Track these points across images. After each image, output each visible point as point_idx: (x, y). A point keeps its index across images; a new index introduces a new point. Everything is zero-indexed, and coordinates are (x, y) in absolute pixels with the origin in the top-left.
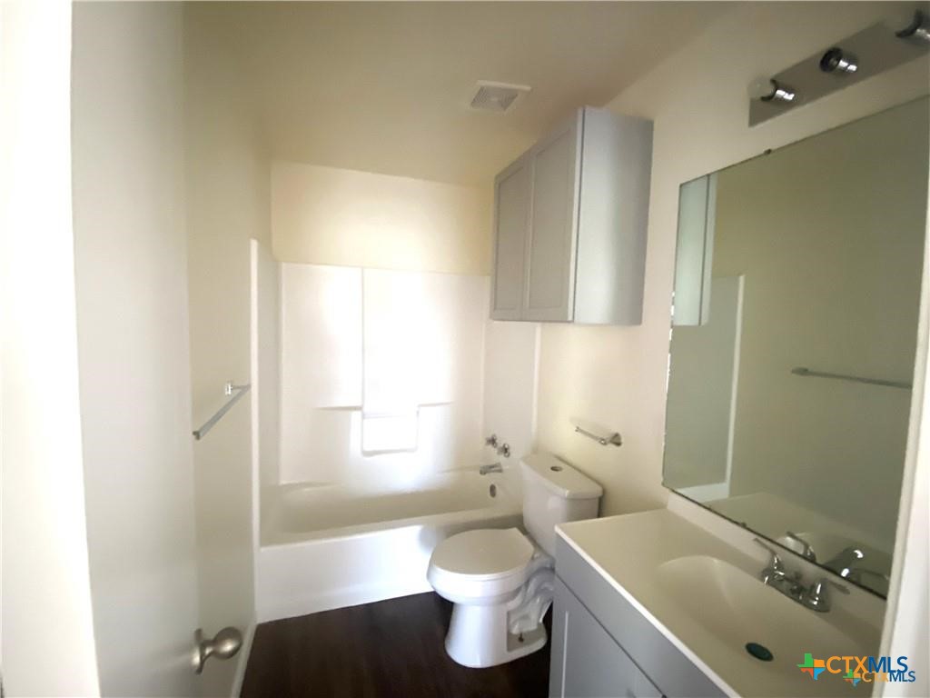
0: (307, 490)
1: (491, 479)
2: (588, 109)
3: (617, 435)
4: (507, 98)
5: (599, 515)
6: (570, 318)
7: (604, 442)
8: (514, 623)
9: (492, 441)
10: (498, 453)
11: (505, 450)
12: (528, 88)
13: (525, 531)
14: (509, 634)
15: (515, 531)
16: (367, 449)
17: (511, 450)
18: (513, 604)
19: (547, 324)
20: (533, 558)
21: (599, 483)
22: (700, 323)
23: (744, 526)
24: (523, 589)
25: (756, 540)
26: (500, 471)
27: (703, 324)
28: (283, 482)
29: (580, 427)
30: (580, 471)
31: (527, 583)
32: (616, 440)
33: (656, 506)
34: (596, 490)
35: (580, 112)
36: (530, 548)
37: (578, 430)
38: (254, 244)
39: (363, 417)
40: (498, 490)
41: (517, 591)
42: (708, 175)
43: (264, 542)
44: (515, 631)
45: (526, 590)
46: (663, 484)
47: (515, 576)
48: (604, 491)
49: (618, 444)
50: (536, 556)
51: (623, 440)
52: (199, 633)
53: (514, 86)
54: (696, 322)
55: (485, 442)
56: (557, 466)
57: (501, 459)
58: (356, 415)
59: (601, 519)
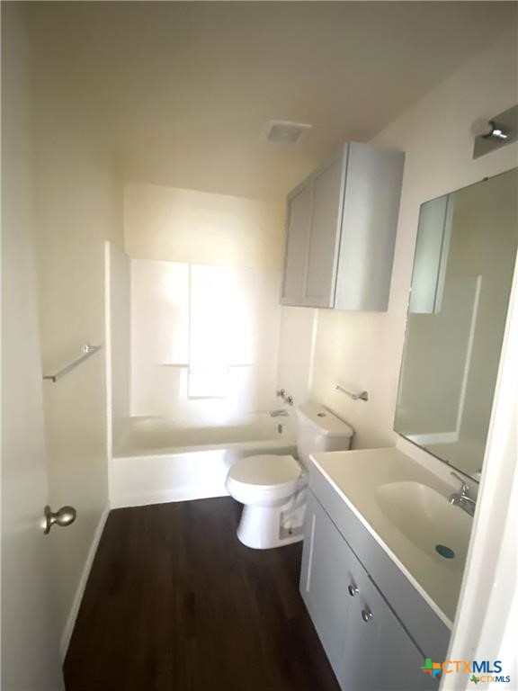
0: (148, 421)
1: (279, 420)
2: (353, 144)
3: (365, 393)
4: (295, 134)
5: (350, 448)
6: (331, 306)
7: (354, 397)
8: (287, 521)
9: (281, 394)
10: (285, 402)
11: (290, 400)
12: (310, 126)
13: (297, 458)
14: (282, 529)
15: (290, 458)
16: (191, 394)
17: (294, 401)
18: (285, 508)
19: (323, 310)
20: (300, 476)
21: (350, 426)
22: (434, 311)
23: (447, 463)
24: (293, 498)
25: (453, 473)
26: (285, 415)
27: (436, 312)
28: (133, 414)
29: (341, 386)
30: (338, 417)
31: (296, 493)
32: (364, 397)
33: (388, 445)
34: (348, 432)
35: (346, 144)
36: (299, 469)
37: (338, 388)
38: (107, 246)
39: (189, 372)
40: (284, 429)
41: (288, 499)
42: (448, 195)
43: (115, 455)
44: (287, 526)
45: (295, 499)
46: (394, 430)
47: (286, 489)
48: (354, 433)
49: (365, 399)
50: (303, 475)
51: (369, 397)
52: (47, 509)
53: (301, 125)
54: (431, 312)
55: (275, 394)
56: (322, 413)
57: (287, 406)
58: (184, 371)
59: (350, 452)
